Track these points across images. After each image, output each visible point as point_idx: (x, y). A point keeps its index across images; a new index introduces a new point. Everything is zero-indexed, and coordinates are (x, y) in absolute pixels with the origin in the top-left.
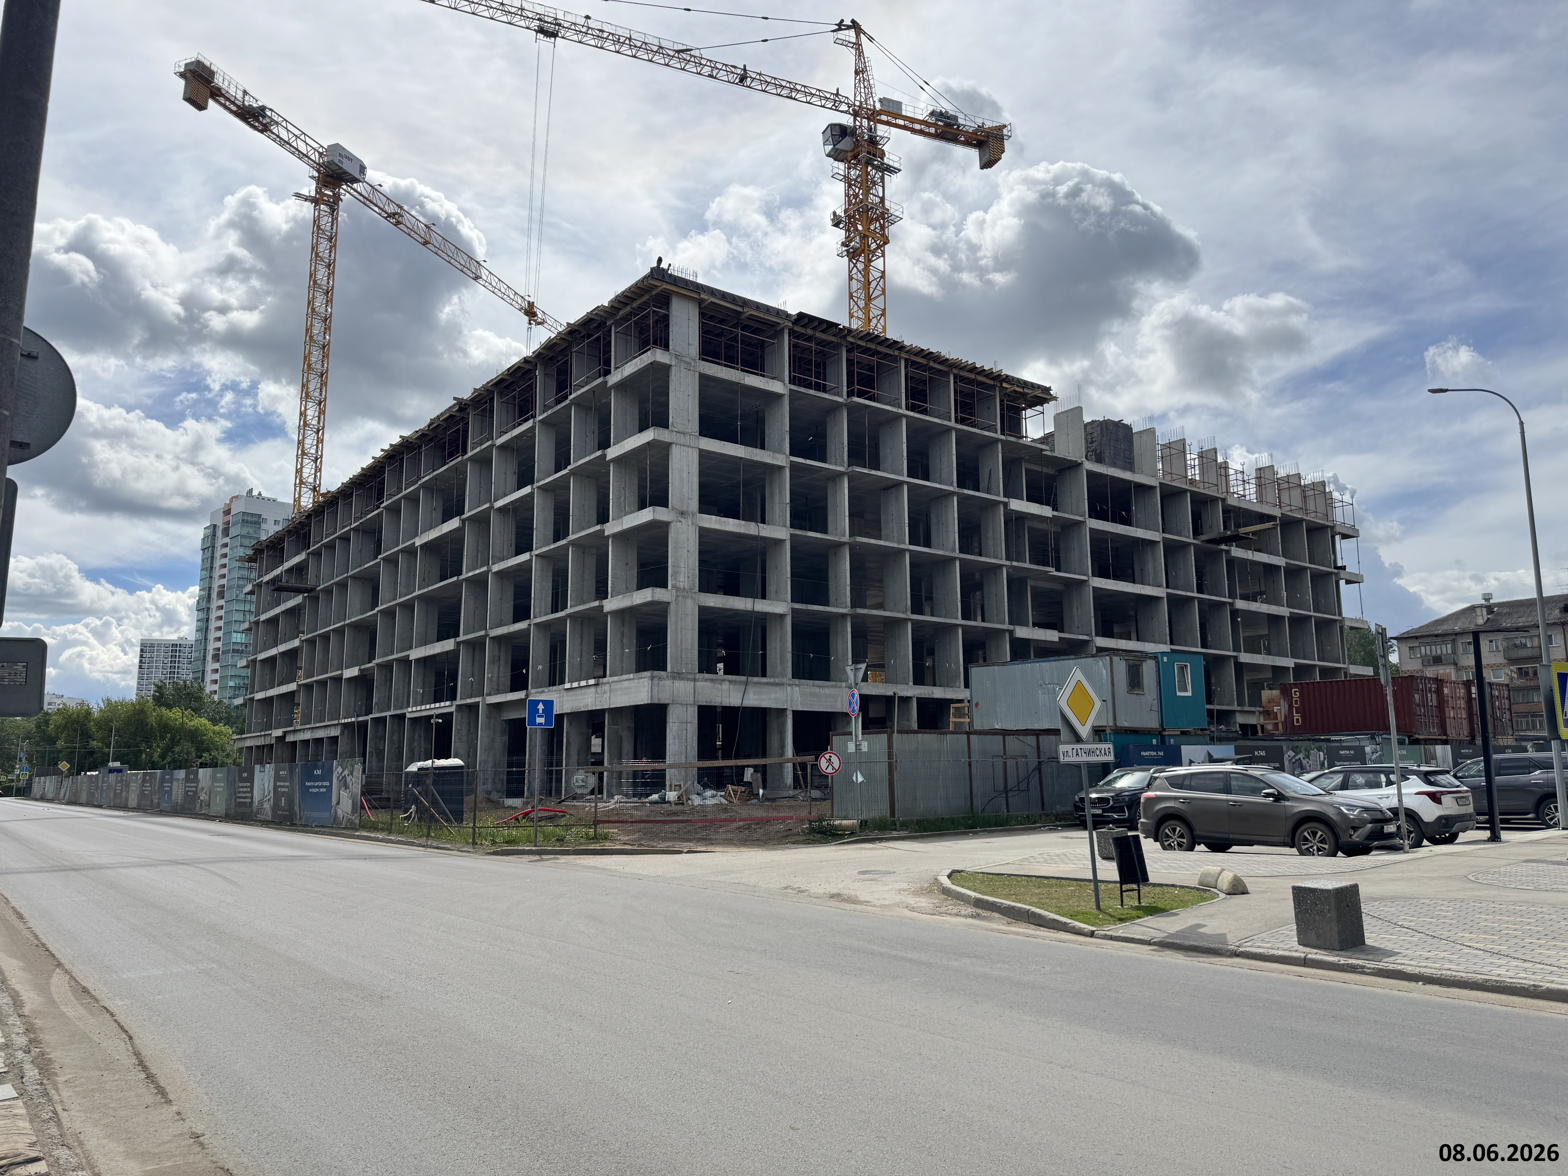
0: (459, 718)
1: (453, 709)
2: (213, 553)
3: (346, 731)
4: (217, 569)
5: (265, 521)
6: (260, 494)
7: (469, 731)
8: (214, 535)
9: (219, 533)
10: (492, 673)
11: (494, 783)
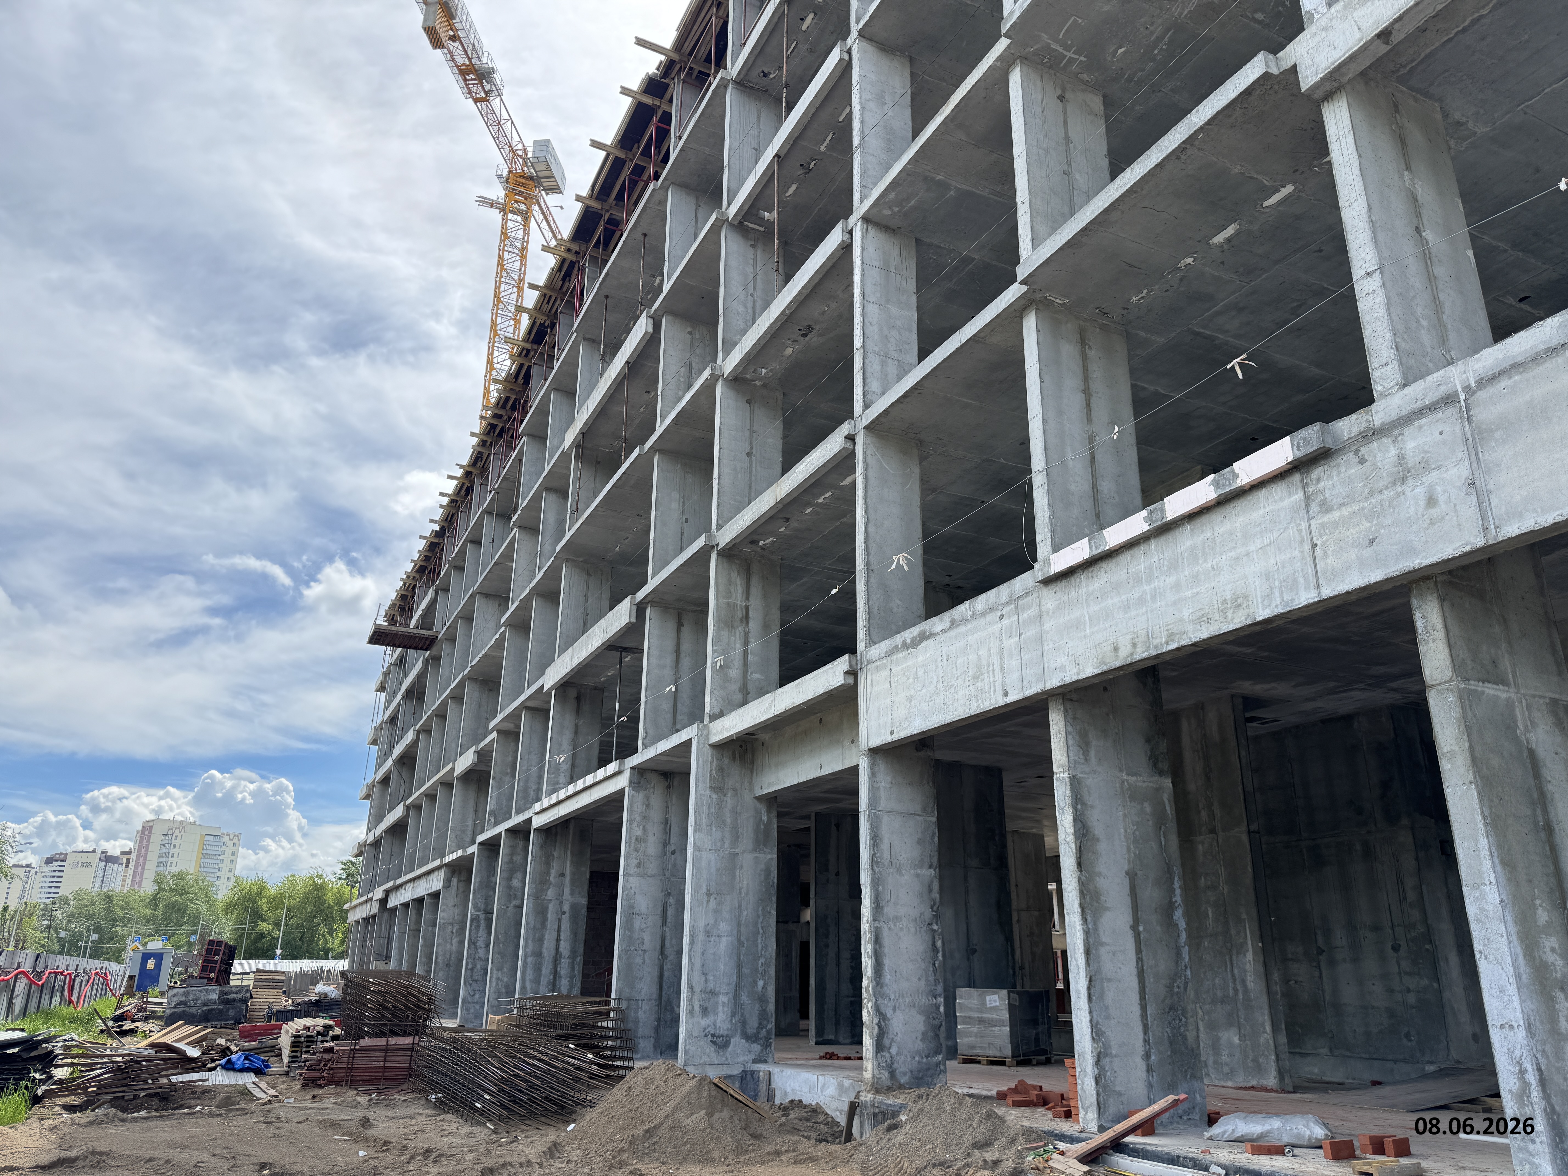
0: (639, 807)
1: (622, 782)
3: (455, 880)
7: (665, 844)
10: (725, 652)
11: (736, 1005)
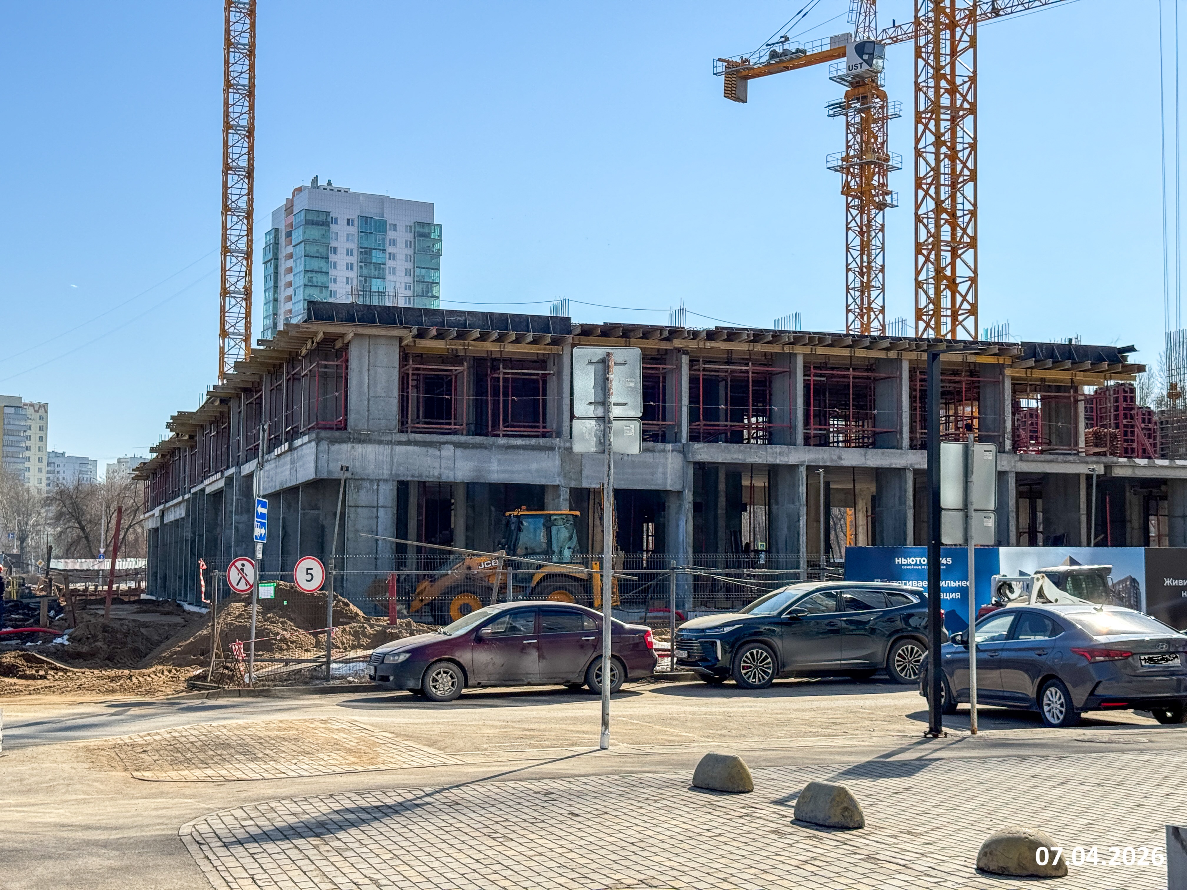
2: (276, 267)
4: (283, 288)
5: (335, 221)
6: (329, 183)
8: (276, 244)
9: (282, 240)
